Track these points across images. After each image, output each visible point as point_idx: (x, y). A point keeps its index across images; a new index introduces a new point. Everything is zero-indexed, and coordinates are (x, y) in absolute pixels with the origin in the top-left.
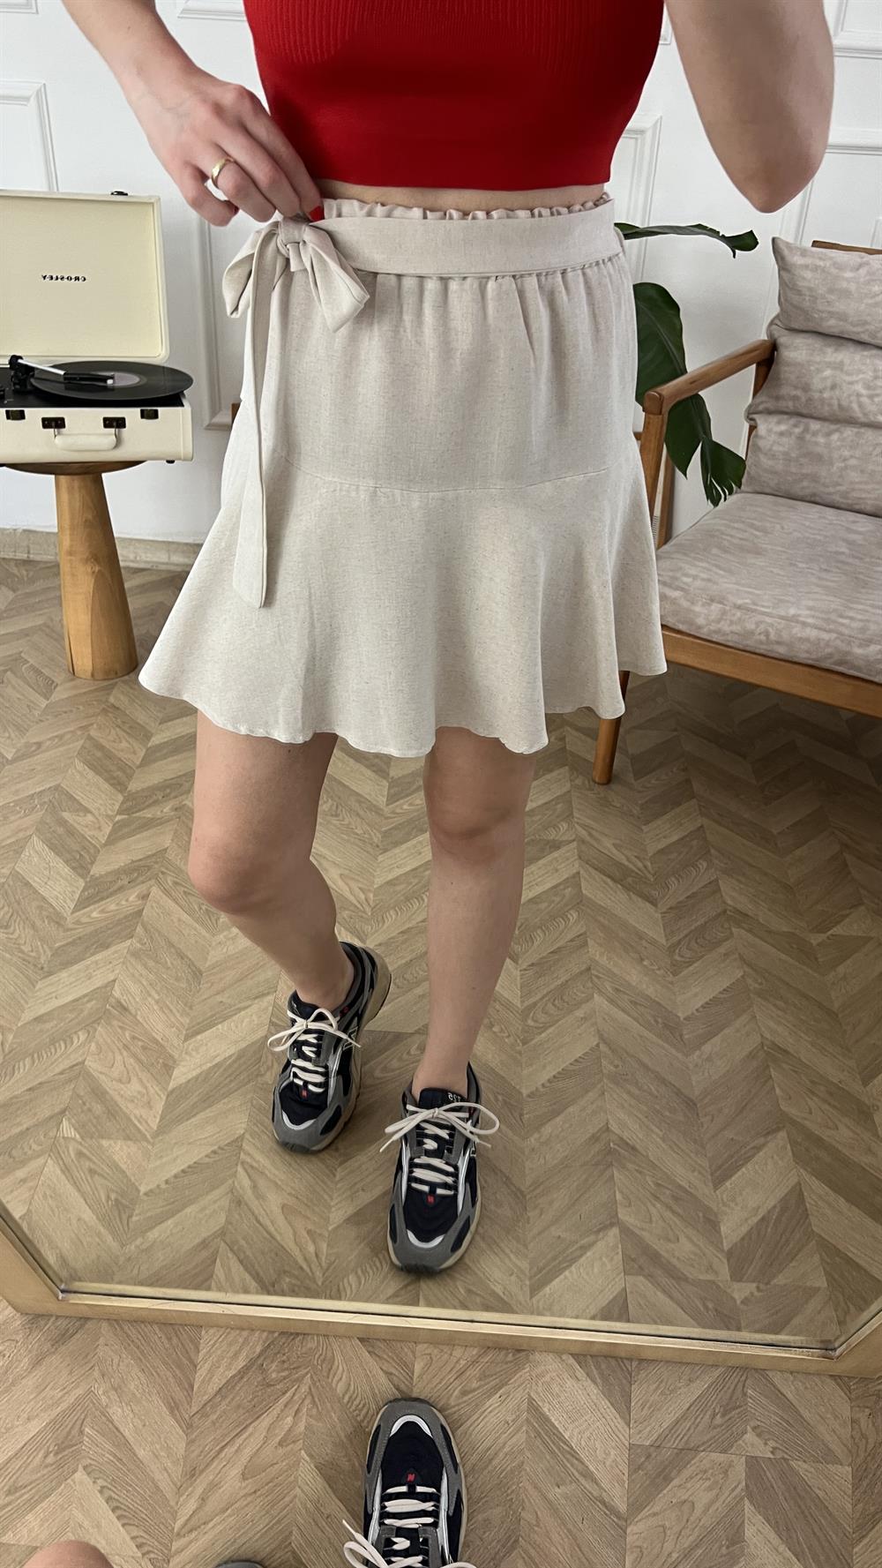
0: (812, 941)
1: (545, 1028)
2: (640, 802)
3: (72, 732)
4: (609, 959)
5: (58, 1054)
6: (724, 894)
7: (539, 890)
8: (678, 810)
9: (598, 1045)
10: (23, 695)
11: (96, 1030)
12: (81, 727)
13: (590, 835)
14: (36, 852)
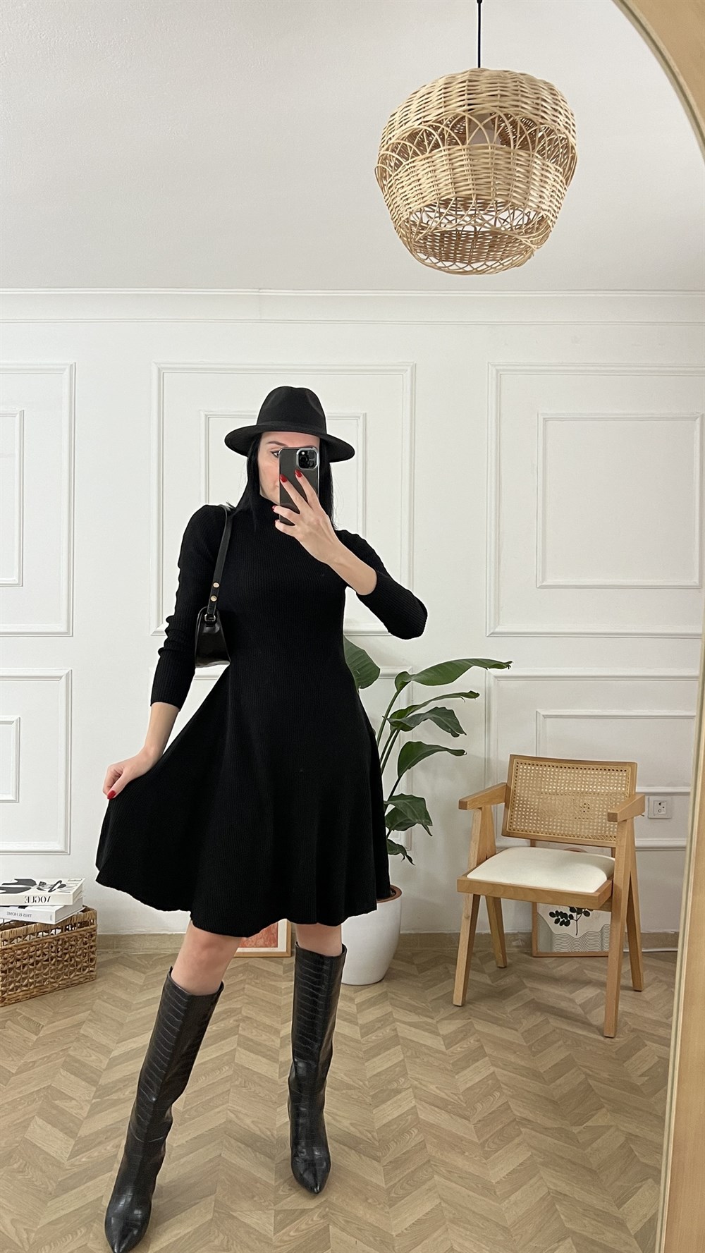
0: (575, 1132)
1: (403, 1198)
2: (451, 1062)
3: (55, 1053)
4: (442, 1154)
5: (68, 1241)
6: (513, 1110)
7: (390, 1118)
8: (477, 1064)
9: (440, 1203)
10: (20, 1034)
11: (92, 1226)
12: (65, 1050)
13: (421, 1084)
14: (39, 1126)
